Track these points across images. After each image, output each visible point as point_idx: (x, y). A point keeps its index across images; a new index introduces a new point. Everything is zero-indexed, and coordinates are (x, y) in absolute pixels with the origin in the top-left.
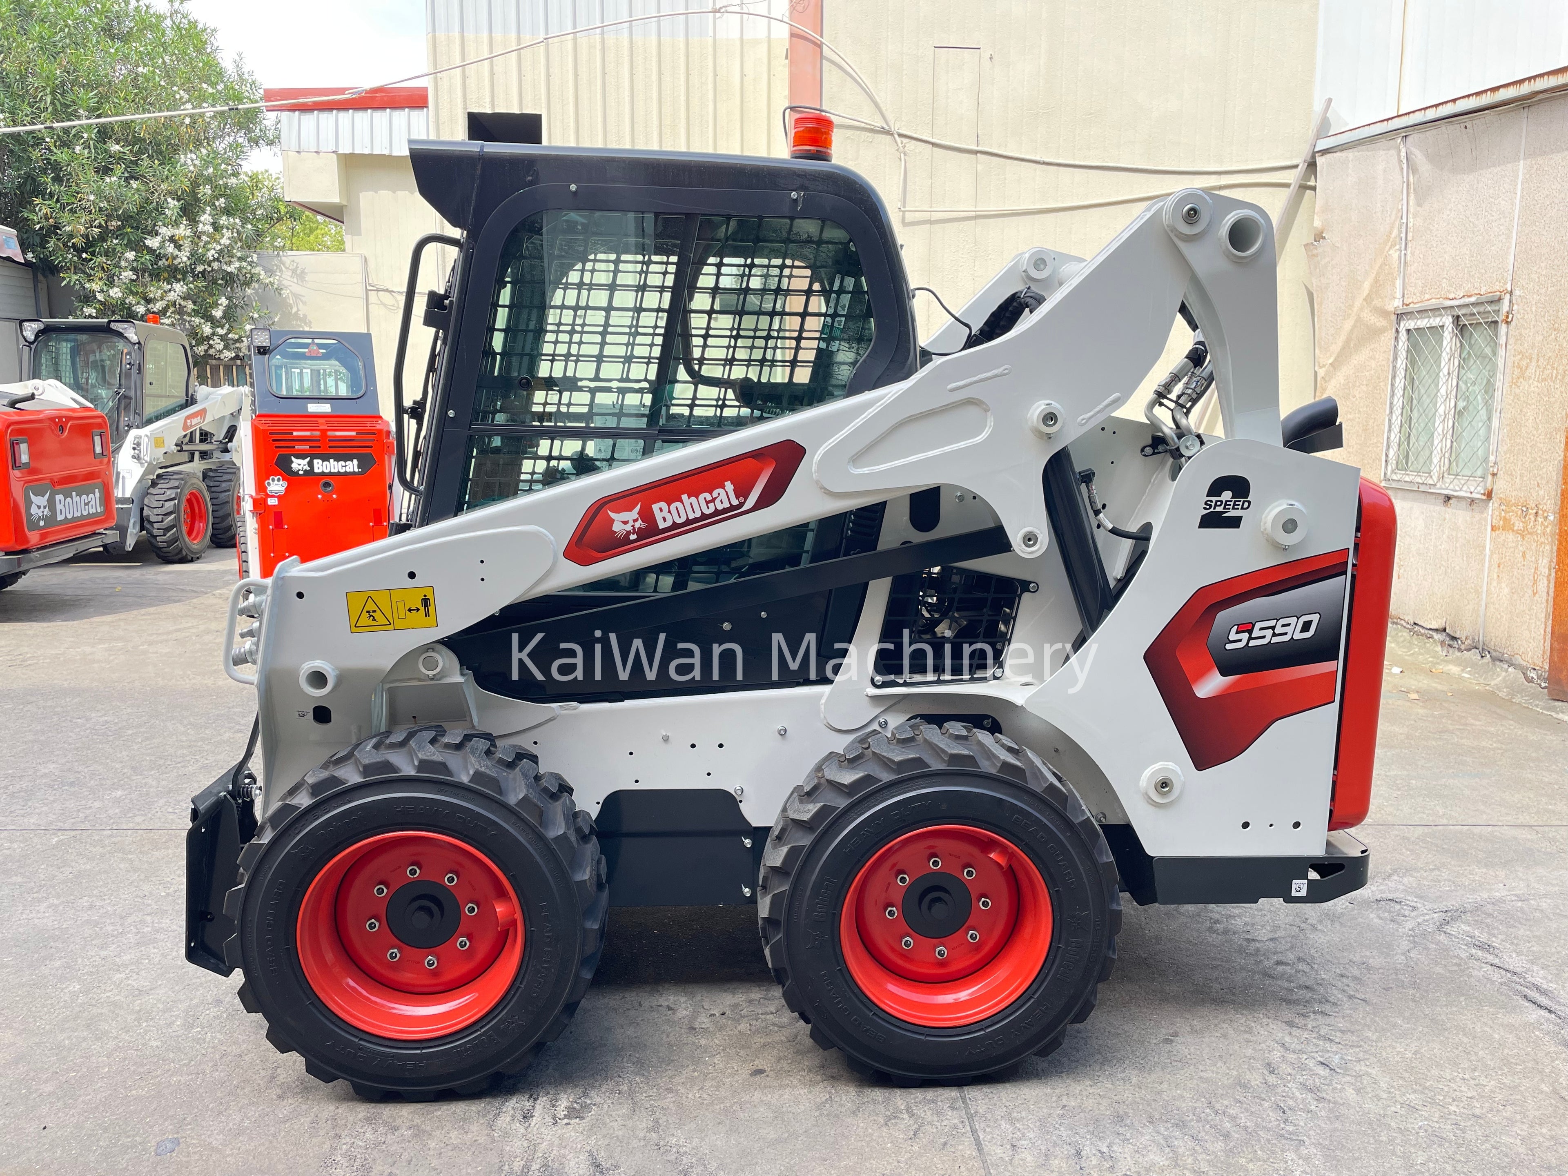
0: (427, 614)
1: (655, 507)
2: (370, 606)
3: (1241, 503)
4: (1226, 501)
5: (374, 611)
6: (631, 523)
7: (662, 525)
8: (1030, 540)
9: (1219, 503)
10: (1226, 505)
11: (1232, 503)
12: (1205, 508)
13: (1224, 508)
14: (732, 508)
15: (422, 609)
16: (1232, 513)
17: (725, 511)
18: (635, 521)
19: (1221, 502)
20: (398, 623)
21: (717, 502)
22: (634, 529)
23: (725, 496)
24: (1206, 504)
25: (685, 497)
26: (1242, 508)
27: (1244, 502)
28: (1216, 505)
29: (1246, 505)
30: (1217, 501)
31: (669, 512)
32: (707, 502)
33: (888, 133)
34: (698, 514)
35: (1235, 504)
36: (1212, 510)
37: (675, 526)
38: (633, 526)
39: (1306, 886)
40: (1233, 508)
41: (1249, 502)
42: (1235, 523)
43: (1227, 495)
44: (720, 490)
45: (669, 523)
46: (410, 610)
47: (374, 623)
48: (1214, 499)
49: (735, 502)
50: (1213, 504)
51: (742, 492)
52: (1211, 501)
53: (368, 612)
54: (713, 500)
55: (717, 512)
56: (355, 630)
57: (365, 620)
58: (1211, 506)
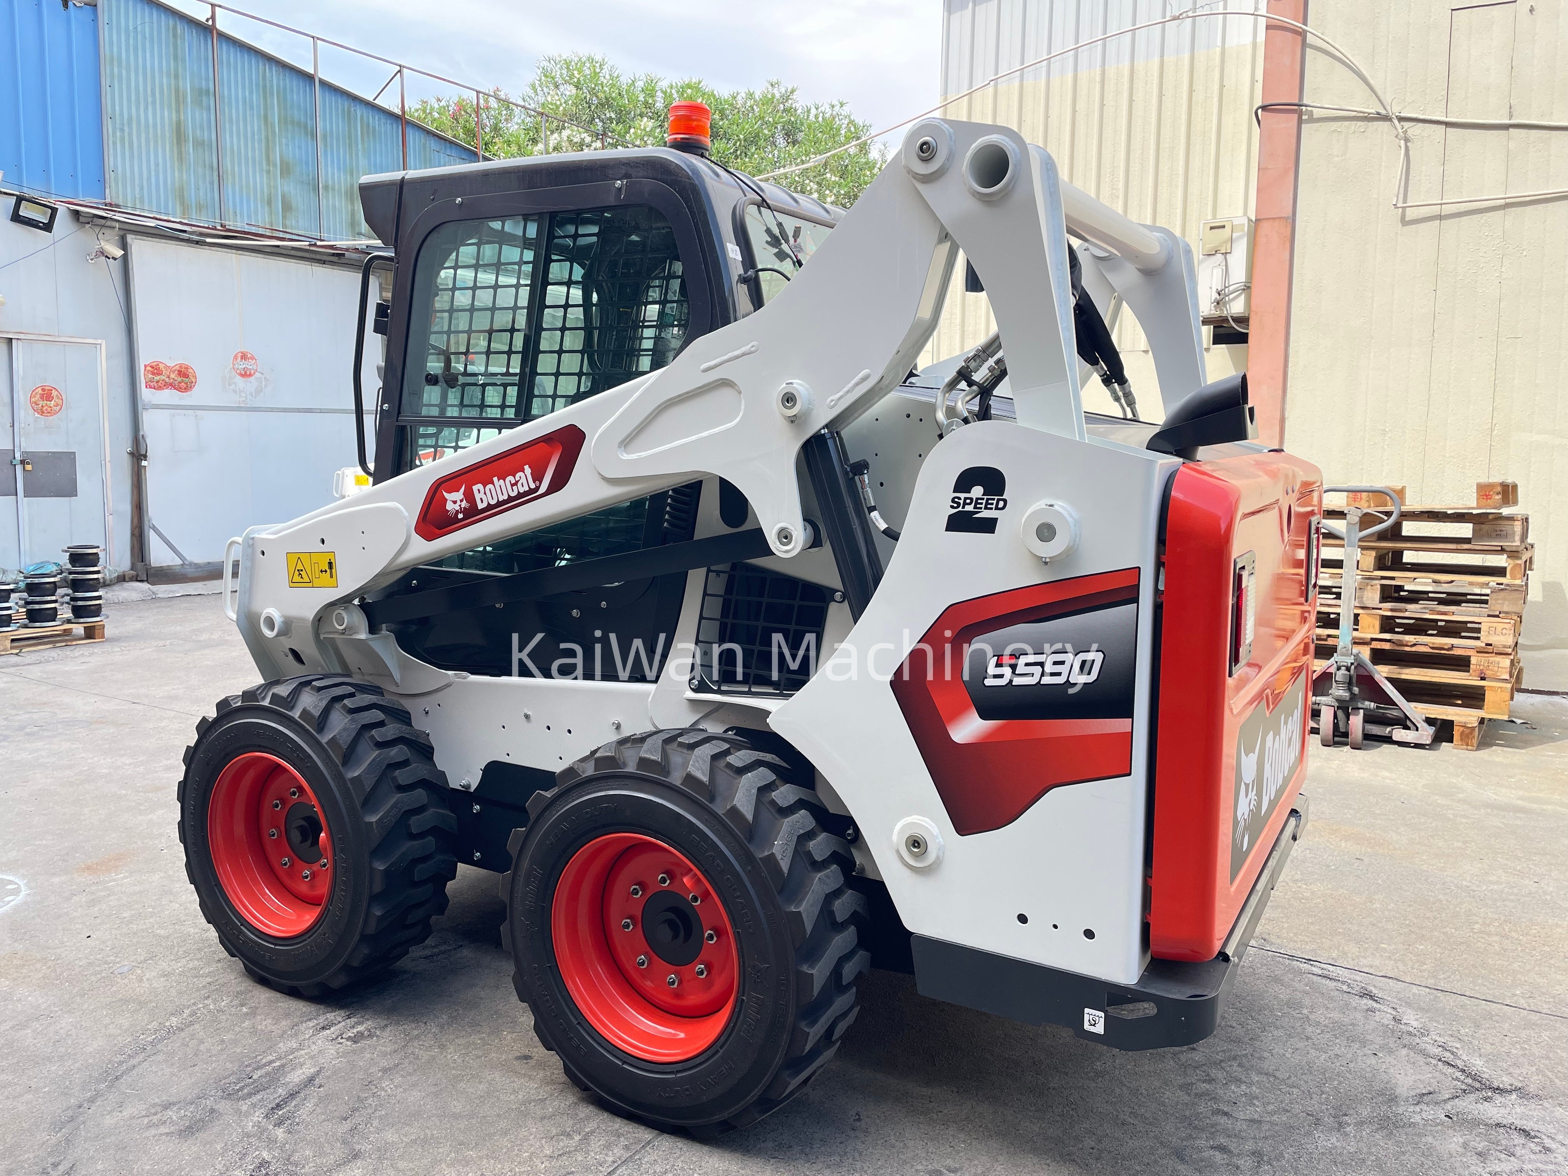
0: (331, 576)
1: (475, 488)
2: (300, 567)
3: (995, 502)
4: (977, 499)
5: (302, 570)
6: (459, 503)
7: (481, 506)
8: (786, 538)
9: (968, 501)
10: (976, 503)
11: (984, 502)
12: (952, 507)
13: (975, 507)
14: (531, 491)
15: (328, 571)
16: (985, 514)
17: (526, 494)
18: (461, 501)
19: (971, 499)
20: (316, 582)
21: (519, 484)
22: (461, 508)
23: (525, 479)
24: (953, 501)
25: (495, 479)
26: (997, 508)
27: (998, 500)
28: (965, 504)
29: (1001, 504)
30: (966, 499)
31: (485, 493)
32: (512, 485)
33: (1386, 118)
34: (506, 497)
35: (987, 503)
36: (960, 509)
37: (490, 507)
38: (460, 506)
39: (1102, 1020)
40: (986, 508)
41: (1005, 501)
42: (989, 526)
43: (977, 491)
44: (521, 474)
45: (485, 505)
46: (321, 571)
47: (302, 580)
48: (962, 496)
49: (533, 486)
50: (961, 502)
51: (538, 477)
52: (959, 498)
53: (298, 570)
54: (516, 484)
55: (520, 495)
56: (292, 585)
57: (297, 578)
58: (959, 504)
